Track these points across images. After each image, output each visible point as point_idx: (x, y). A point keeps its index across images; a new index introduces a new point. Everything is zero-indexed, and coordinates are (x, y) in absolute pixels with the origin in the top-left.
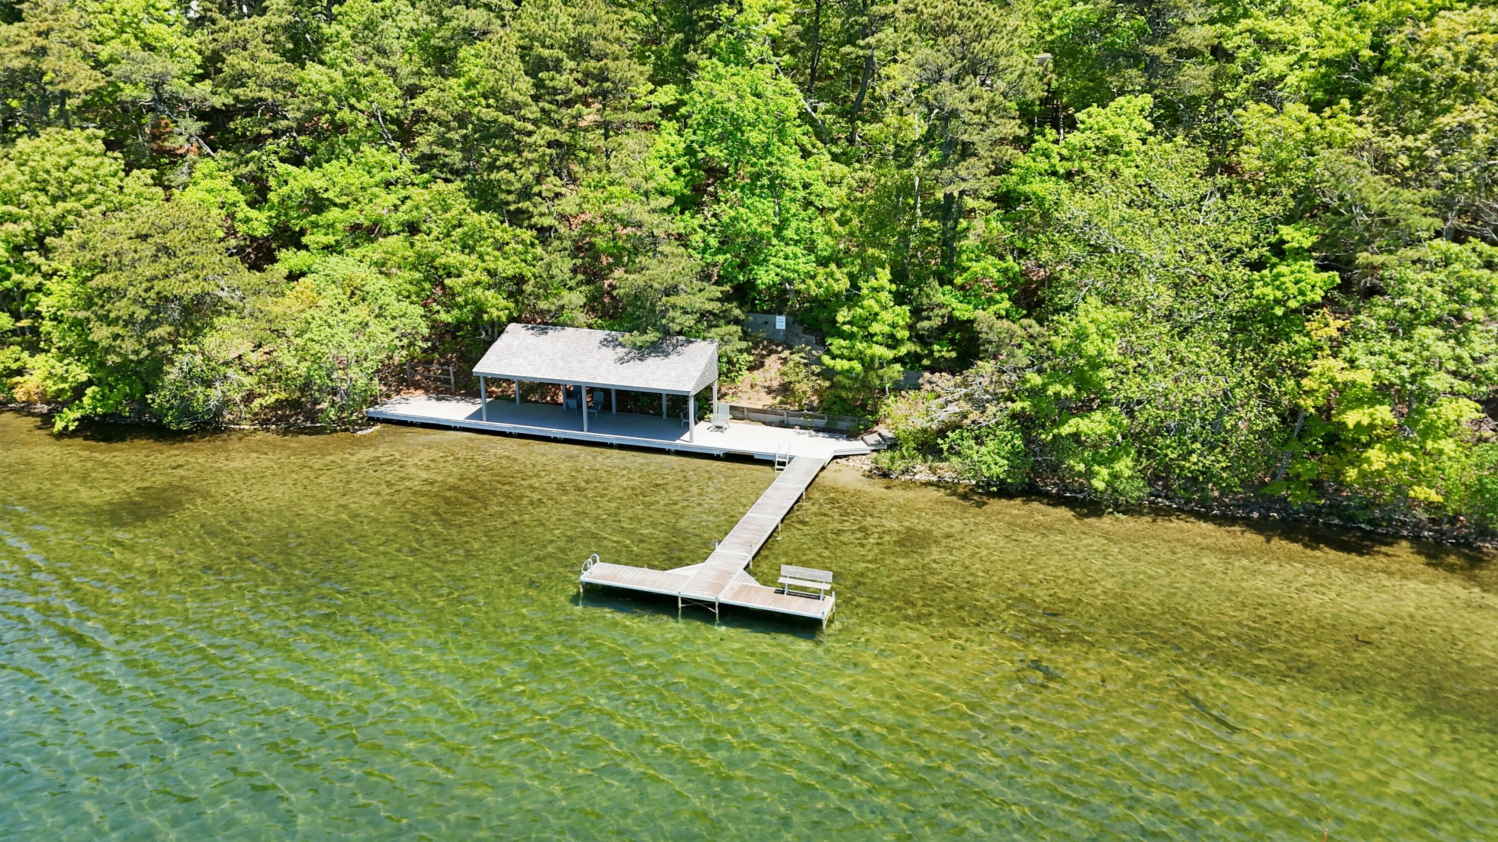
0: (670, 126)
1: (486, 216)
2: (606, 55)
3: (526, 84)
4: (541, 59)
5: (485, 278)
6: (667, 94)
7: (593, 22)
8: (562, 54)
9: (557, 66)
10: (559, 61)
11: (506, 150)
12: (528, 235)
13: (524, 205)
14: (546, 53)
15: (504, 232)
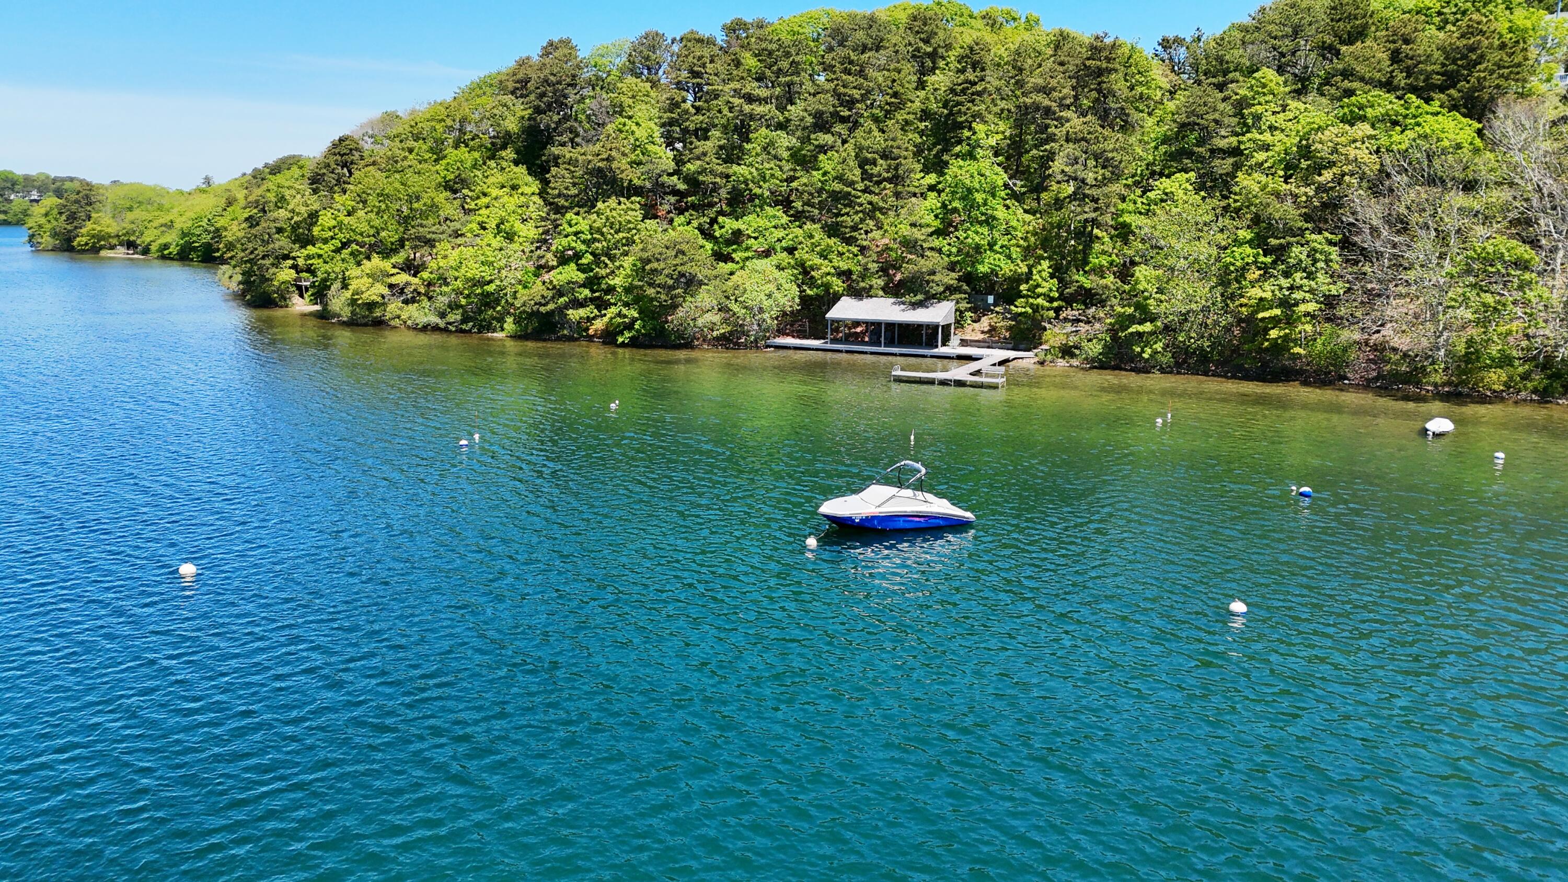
0: (933, 195)
1: (833, 240)
2: (900, 157)
3: (858, 172)
4: (866, 158)
5: (833, 271)
6: (932, 179)
7: (893, 140)
8: (877, 156)
9: (874, 163)
10: (875, 160)
11: (845, 206)
12: (855, 250)
13: (854, 234)
14: (869, 156)
15: (843, 248)
